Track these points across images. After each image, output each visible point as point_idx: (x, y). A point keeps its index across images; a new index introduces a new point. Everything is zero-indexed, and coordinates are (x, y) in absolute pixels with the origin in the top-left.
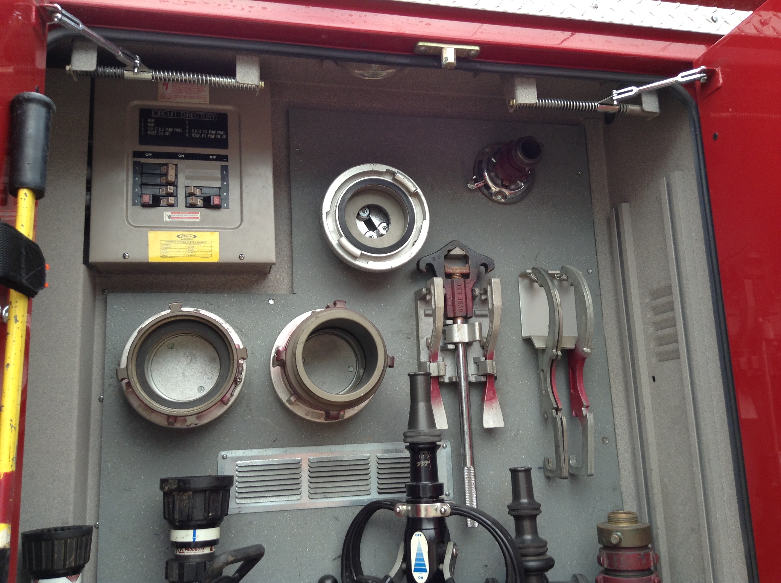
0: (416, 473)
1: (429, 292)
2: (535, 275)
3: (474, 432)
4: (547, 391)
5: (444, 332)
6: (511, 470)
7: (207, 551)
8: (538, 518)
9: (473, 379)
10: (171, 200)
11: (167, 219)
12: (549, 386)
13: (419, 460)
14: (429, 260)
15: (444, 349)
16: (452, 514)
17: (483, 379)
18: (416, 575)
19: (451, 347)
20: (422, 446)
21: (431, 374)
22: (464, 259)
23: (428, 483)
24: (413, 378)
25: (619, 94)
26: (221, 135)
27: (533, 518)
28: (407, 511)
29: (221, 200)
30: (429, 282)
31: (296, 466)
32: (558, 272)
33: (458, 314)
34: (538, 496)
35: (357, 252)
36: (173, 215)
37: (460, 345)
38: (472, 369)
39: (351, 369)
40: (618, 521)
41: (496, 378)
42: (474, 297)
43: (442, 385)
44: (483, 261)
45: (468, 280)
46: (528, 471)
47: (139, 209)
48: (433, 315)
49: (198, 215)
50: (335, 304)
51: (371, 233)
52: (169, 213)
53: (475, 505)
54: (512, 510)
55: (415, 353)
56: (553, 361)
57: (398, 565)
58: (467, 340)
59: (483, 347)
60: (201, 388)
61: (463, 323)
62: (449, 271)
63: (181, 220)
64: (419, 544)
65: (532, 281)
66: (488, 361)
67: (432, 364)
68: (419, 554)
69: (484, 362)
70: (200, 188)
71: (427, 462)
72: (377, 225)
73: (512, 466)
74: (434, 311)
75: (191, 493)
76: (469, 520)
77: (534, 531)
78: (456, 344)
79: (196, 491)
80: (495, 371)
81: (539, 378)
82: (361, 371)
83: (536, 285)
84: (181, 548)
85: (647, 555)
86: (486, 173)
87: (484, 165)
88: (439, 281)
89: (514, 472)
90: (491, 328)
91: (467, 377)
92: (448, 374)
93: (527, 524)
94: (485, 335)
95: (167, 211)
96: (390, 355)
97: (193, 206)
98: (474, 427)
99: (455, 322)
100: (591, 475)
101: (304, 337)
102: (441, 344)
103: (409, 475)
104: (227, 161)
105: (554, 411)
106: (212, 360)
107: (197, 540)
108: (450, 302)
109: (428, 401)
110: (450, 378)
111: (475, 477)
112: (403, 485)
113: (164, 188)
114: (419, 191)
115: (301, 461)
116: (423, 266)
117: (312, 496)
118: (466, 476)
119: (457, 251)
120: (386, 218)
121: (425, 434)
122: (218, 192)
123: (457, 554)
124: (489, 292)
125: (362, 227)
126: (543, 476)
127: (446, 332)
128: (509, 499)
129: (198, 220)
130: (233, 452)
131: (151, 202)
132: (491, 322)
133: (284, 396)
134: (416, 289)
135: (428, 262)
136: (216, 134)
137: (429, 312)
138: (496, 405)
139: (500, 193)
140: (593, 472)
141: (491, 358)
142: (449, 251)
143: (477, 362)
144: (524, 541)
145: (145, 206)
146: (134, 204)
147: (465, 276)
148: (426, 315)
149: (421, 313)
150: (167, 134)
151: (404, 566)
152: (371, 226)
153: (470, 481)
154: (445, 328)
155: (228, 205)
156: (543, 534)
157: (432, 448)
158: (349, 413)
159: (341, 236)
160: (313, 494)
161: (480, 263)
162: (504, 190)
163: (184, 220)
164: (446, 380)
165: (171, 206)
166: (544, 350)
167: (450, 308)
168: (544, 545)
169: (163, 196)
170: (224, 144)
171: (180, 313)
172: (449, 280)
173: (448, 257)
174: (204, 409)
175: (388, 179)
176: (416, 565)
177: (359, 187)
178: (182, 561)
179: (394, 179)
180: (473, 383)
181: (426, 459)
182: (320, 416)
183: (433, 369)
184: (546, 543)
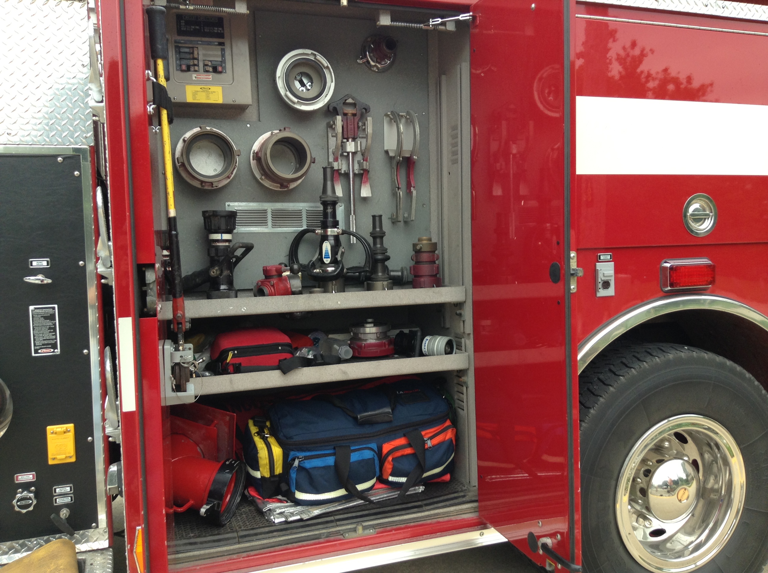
0: (325, 214)
1: (334, 123)
2: (393, 116)
3: (356, 199)
4: (394, 179)
5: (342, 146)
6: (372, 216)
7: (227, 244)
8: (384, 238)
9: (356, 172)
10: (196, 68)
11: (195, 79)
12: (395, 176)
13: (327, 209)
14: (334, 105)
15: (342, 155)
16: (342, 234)
17: (362, 172)
18: (325, 260)
19: (345, 154)
20: (329, 202)
21: (334, 168)
22: (354, 105)
23: (331, 220)
24: (325, 169)
25: (433, 22)
26: (221, 31)
27: (382, 238)
28: (321, 233)
29: (222, 68)
30: (334, 118)
31: (265, 212)
32: (405, 114)
33: (349, 136)
34: (385, 229)
35: (296, 100)
36: (197, 77)
37: (350, 153)
38: (356, 167)
39: (292, 164)
40: (422, 240)
41: (368, 172)
42: (358, 127)
43: (340, 174)
44: (364, 107)
45: (356, 117)
46: (380, 216)
47: (179, 72)
48: (336, 136)
49: (211, 77)
50: (285, 129)
51: (302, 88)
52: (195, 75)
53: (355, 231)
54: (372, 234)
55: (326, 157)
56: (398, 163)
57: (317, 256)
58: (354, 151)
59: (363, 155)
60: (215, 170)
61: (352, 141)
62: (346, 112)
63: (202, 79)
64: (327, 246)
65: (391, 119)
66: (364, 162)
67: (335, 163)
68: (327, 251)
69: (363, 162)
70: (211, 61)
71: (331, 210)
72: (306, 84)
73: (373, 214)
74: (337, 134)
75: (219, 217)
76: (351, 236)
77: (382, 243)
78: (348, 153)
79: (222, 216)
80: (368, 168)
81: (392, 171)
82: (298, 166)
83: (393, 121)
84: (215, 242)
85: (434, 255)
86: (367, 53)
87: (367, 48)
88: (339, 118)
89: (374, 217)
90: (367, 144)
91: (353, 170)
92: (344, 169)
93: (378, 240)
94: (363, 148)
95: (194, 74)
96: (313, 157)
97: (207, 71)
98: (356, 196)
99: (348, 141)
100: (412, 221)
101: (270, 146)
102: (340, 152)
103: (322, 217)
104: (224, 45)
105: (397, 189)
106: (220, 155)
107: (223, 238)
108: (345, 130)
109: (332, 181)
110: (345, 171)
111: (355, 220)
112: (319, 221)
113: (192, 61)
114: (329, 66)
115: (267, 209)
116: (331, 108)
117: (273, 227)
118: (351, 219)
119: (350, 101)
120: (311, 80)
121: (330, 197)
122: (220, 64)
123: (344, 252)
124: (366, 125)
125: (297, 84)
126: (390, 222)
127: (343, 146)
128: (371, 229)
129: (211, 79)
130: (233, 203)
131: (186, 69)
132: (367, 141)
133: (258, 176)
134: (328, 121)
135: (334, 106)
136: (218, 30)
137: (334, 135)
138: (368, 186)
139: (375, 66)
140: (414, 219)
141: (367, 161)
142: (346, 100)
143: (359, 162)
144: (377, 247)
145: (182, 71)
146: (177, 70)
147: (354, 115)
148: (332, 136)
149: (330, 135)
150: (192, 30)
151: (319, 257)
152: (303, 84)
153: (353, 222)
154: (342, 144)
155: (226, 71)
156: (386, 245)
157: (334, 204)
158: (292, 186)
159: (287, 91)
160: (274, 226)
161: (362, 108)
162: (377, 64)
163: (203, 79)
164: (343, 172)
165: (196, 71)
166: (394, 157)
167: (345, 133)
168: (386, 250)
169: (192, 65)
170: (221, 35)
171: (206, 131)
172: (345, 117)
173: (345, 103)
174: (221, 179)
175: (312, 58)
176: (325, 255)
177: (296, 62)
178: (217, 248)
179: (315, 58)
180: (357, 174)
181: (330, 209)
182: (277, 187)
183: (336, 166)
184: (387, 249)
